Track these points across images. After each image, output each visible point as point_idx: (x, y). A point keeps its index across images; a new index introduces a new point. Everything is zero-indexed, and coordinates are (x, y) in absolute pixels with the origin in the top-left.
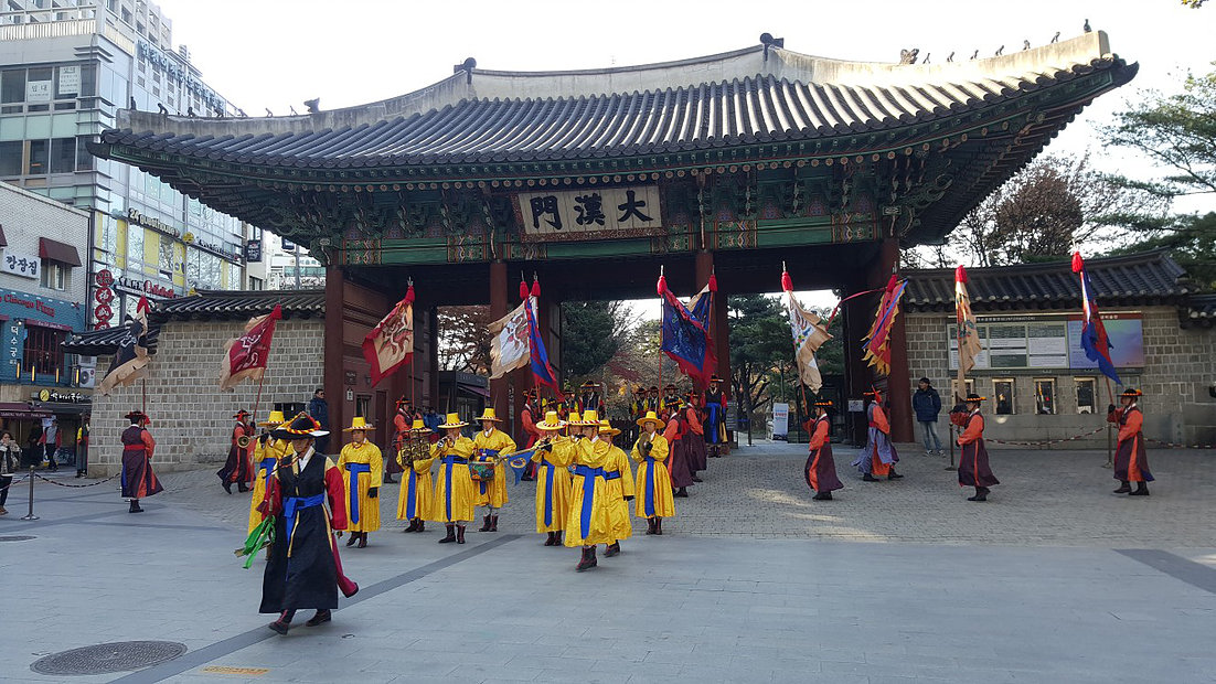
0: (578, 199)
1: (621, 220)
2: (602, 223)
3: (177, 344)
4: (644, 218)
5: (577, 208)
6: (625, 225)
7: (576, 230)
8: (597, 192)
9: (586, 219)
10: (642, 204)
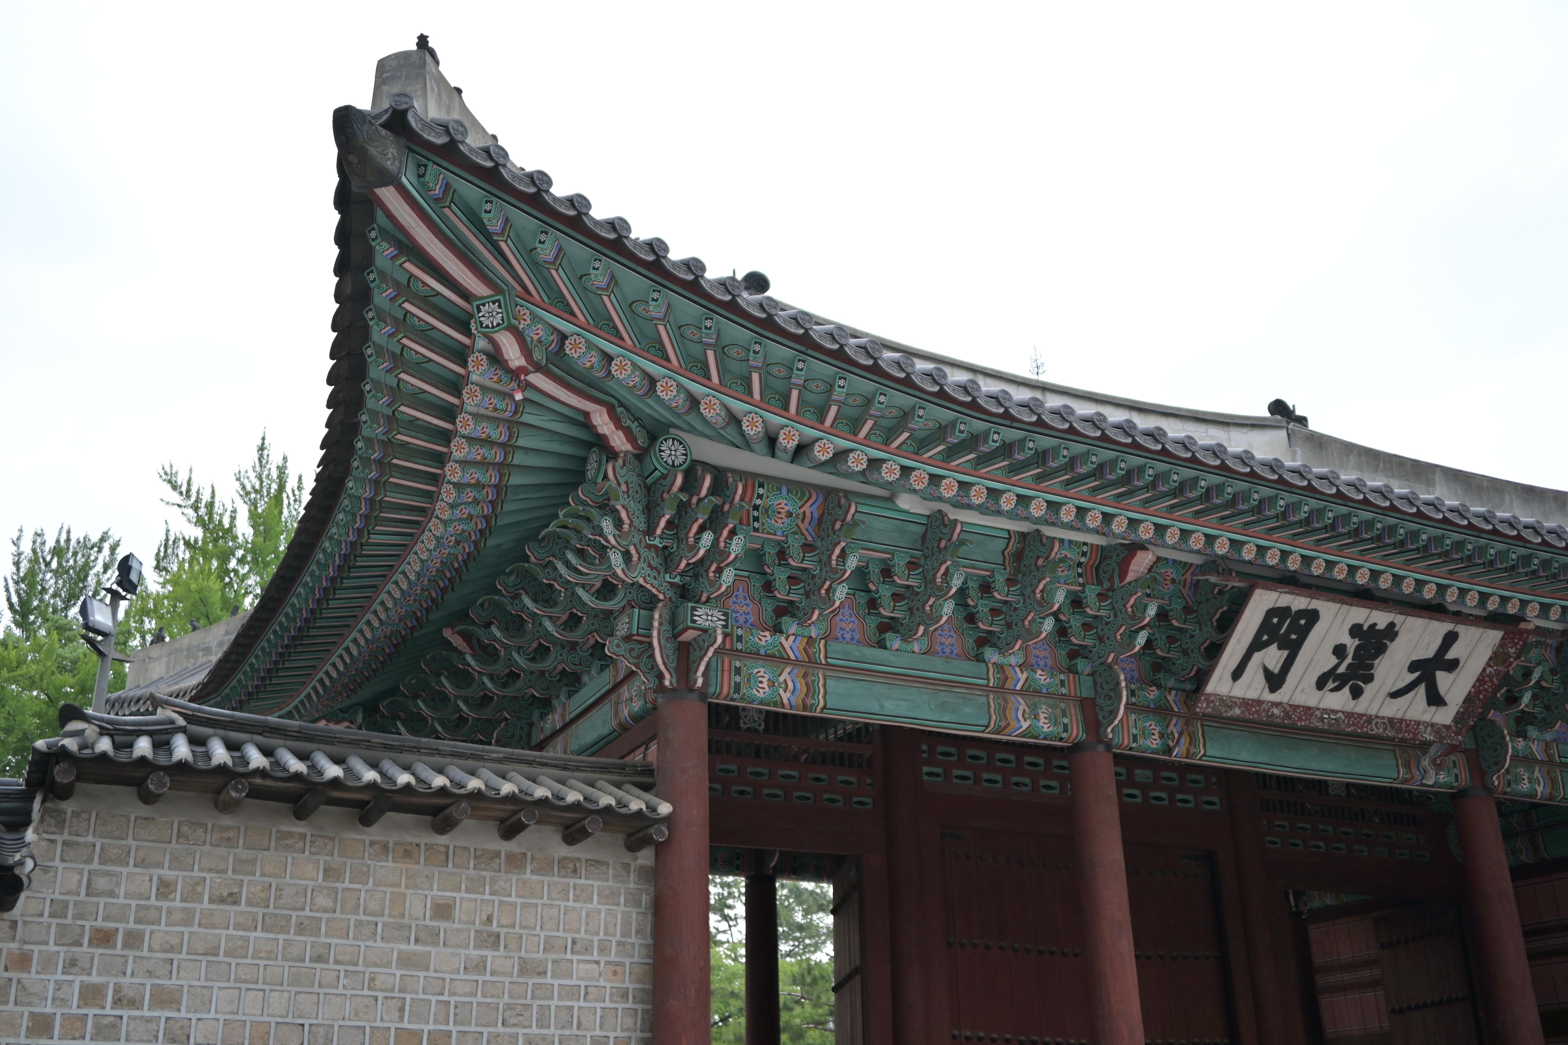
0: (1356, 631)
1: (1395, 695)
2: (1357, 693)
3: (101, 883)
4: (1435, 699)
5: (1339, 651)
6: (1393, 709)
7: (1300, 699)
8: (1398, 619)
9: (1337, 677)
10: (1453, 665)
